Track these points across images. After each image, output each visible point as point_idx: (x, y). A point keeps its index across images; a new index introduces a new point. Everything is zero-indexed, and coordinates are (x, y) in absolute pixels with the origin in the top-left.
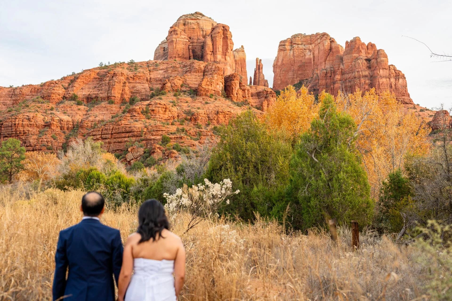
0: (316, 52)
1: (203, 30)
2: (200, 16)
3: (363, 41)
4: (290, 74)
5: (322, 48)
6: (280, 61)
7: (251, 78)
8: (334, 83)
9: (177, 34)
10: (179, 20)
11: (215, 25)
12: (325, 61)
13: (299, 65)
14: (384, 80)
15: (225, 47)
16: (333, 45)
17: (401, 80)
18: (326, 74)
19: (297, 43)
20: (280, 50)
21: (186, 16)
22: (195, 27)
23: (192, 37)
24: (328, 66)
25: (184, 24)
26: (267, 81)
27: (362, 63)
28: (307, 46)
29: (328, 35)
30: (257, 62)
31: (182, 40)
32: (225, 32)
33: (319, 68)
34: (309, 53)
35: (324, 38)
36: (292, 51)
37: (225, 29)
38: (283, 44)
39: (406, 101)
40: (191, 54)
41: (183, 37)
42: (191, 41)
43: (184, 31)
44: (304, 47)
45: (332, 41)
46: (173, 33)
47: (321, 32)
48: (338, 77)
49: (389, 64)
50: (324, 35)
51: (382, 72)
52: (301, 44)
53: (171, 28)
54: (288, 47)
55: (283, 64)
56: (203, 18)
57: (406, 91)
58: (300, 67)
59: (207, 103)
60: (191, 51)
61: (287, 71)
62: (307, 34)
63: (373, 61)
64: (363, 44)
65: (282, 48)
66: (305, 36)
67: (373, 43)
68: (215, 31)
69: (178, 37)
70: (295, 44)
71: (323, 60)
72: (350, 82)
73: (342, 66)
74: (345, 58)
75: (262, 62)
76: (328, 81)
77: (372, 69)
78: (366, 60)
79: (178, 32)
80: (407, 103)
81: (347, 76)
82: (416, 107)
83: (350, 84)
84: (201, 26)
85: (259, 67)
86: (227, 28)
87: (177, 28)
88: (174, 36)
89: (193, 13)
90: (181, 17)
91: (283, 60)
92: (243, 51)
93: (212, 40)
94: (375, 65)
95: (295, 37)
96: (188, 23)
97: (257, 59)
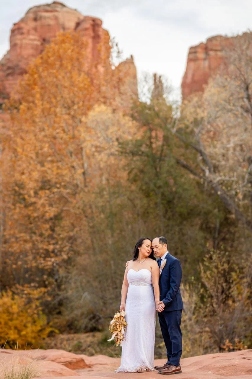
1: (64, 28)
2: (60, 6)
6: (190, 76)
9: (22, 34)
10: (28, 12)
11: (82, 18)
19: (214, 48)
20: (190, 60)
21: (39, 7)
22: (52, 22)
25: (35, 19)
30: (155, 80)
31: (30, 42)
32: (96, 28)
36: (207, 62)
37: (96, 24)
38: (193, 50)
41: (32, 37)
43: (35, 29)
46: (16, 32)
52: (221, 51)
53: (15, 24)
54: (201, 55)
55: (193, 81)
56: (64, 9)
62: (229, 36)
65: (192, 56)
66: (226, 39)
68: (80, 28)
69: (24, 38)
70: (212, 50)
75: (163, 80)
79: (25, 31)
84: (61, 21)
86: (99, 23)
87: (23, 25)
88: (19, 37)
89: (49, 2)
90: (31, 9)
91: (193, 75)
92: (132, 63)
95: (210, 40)
96: (41, 17)
97: (155, 75)
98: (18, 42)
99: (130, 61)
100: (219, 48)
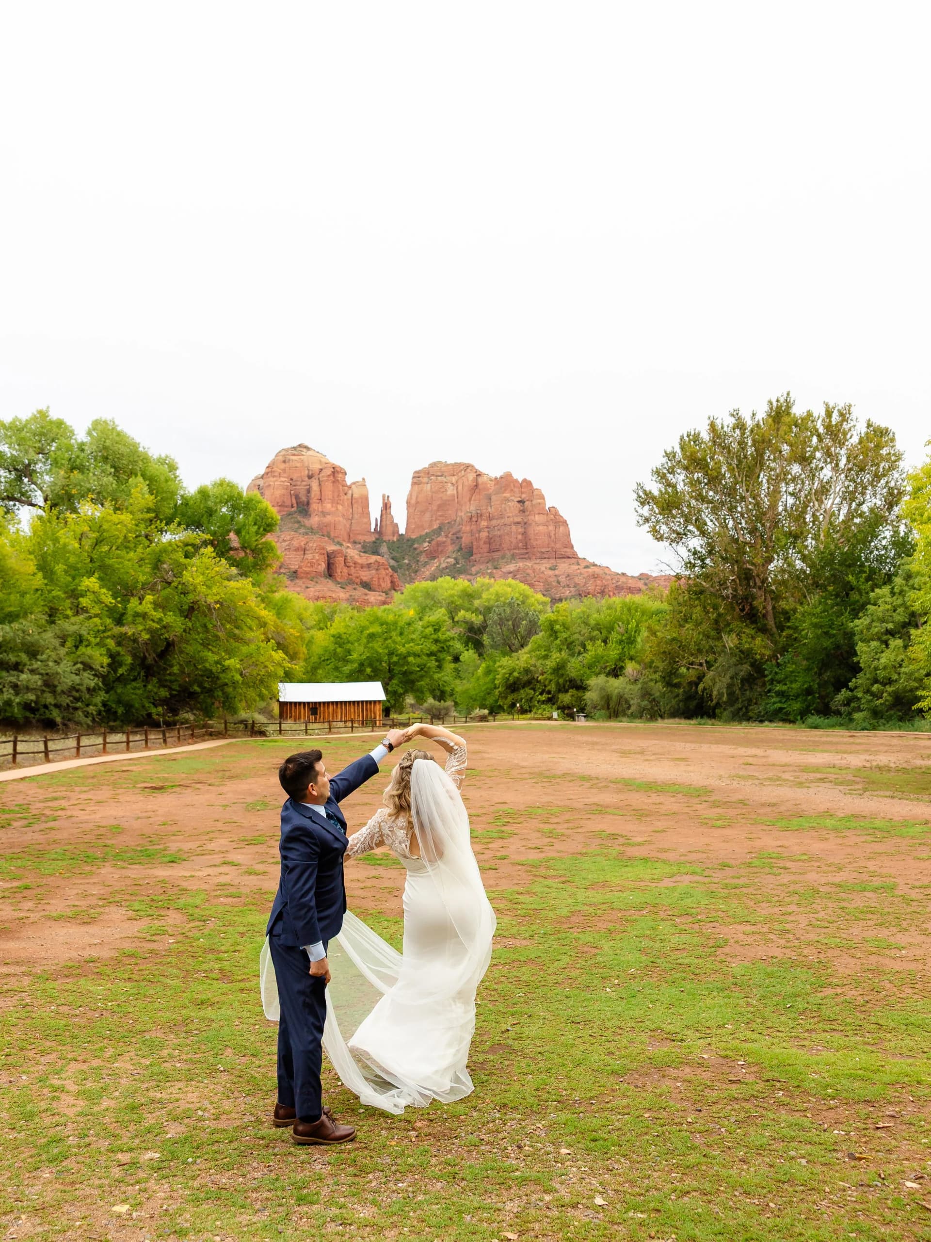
0: (460, 488)
1: (308, 470)
2: (305, 450)
3: (515, 477)
4: (427, 516)
5: (466, 483)
6: (414, 498)
7: (376, 520)
8: (480, 532)
9: (274, 477)
10: (277, 455)
11: (324, 463)
12: (470, 500)
13: (438, 503)
14: (541, 528)
15: (336, 494)
16: (480, 480)
17: (562, 529)
18: (471, 518)
19: (436, 474)
20: (414, 483)
21: (286, 450)
22: (298, 465)
23: (295, 478)
24: (473, 508)
25: (284, 462)
26: (397, 525)
27: (513, 507)
28: (449, 478)
29: (473, 466)
30: (384, 500)
31: (282, 483)
32: (336, 475)
33: (463, 508)
34: (452, 488)
35: (468, 470)
36: (429, 485)
37: (337, 470)
38: (417, 475)
39: (569, 554)
40: (294, 501)
41: (283, 479)
42: (293, 483)
43: (284, 470)
44: (445, 480)
45: (479, 475)
46: (269, 474)
47: (466, 461)
48: (484, 523)
49: (548, 505)
50: (468, 467)
51: (538, 518)
52: (442, 476)
53: (267, 468)
54: (424, 479)
55: (417, 503)
56: (310, 453)
57: (569, 542)
58: (440, 506)
59: (307, 588)
60: (293, 497)
61: (423, 512)
62: (448, 462)
63: (527, 503)
64: (517, 481)
65: (416, 480)
66: (446, 465)
67: (528, 479)
68: (322, 474)
69: (276, 480)
70: (434, 475)
71: (468, 499)
72: (499, 530)
73: (490, 510)
74: (493, 498)
75: (391, 499)
76: (474, 527)
77: (527, 513)
78: (519, 502)
79: (276, 473)
80: (569, 558)
81: (494, 522)
82: (580, 562)
83: (499, 533)
84: (306, 463)
85: (386, 507)
86: (339, 468)
87: (275, 468)
88: (272, 479)
89: (295, 445)
90: (280, 452)
91: (417, 497)
92: (365, 485)
93: (320, 485)
94: (530, 508)
95: (433, 465)
96: (289, 460)
97: (384, 496)
98: (272, 483)
99: (363, 484)
100: (439, 474)
